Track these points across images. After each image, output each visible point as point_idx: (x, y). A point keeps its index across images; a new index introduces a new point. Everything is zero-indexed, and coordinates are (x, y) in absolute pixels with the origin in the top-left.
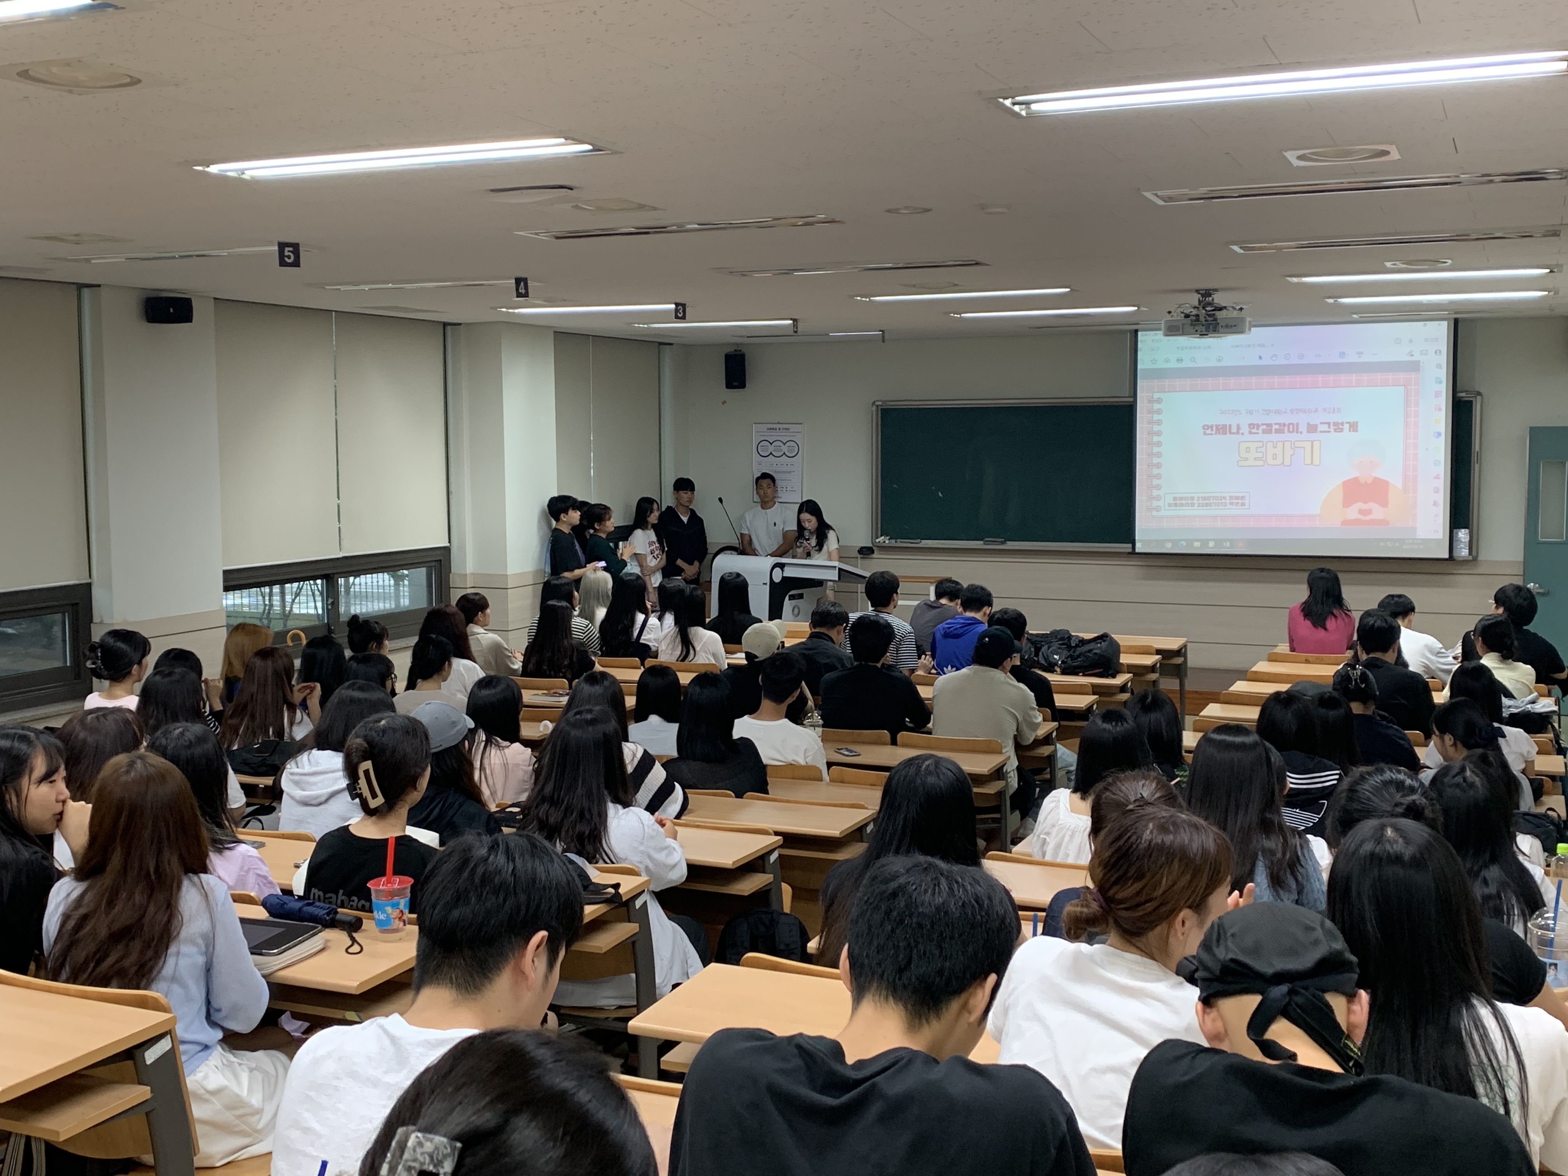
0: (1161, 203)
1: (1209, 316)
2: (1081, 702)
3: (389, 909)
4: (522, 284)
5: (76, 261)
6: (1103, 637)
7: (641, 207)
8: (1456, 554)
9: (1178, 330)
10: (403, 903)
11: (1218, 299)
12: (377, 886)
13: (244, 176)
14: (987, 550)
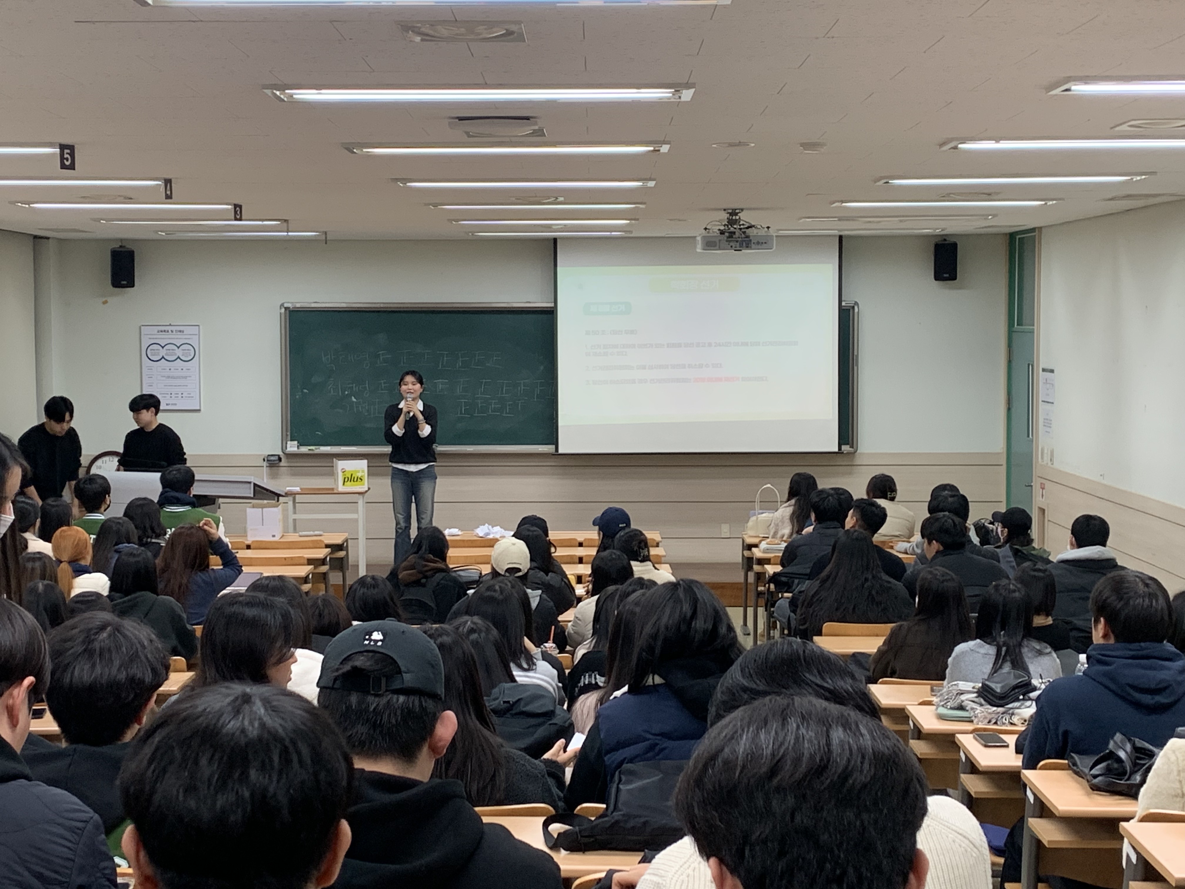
1: (743, 233)
9: (715, 246)
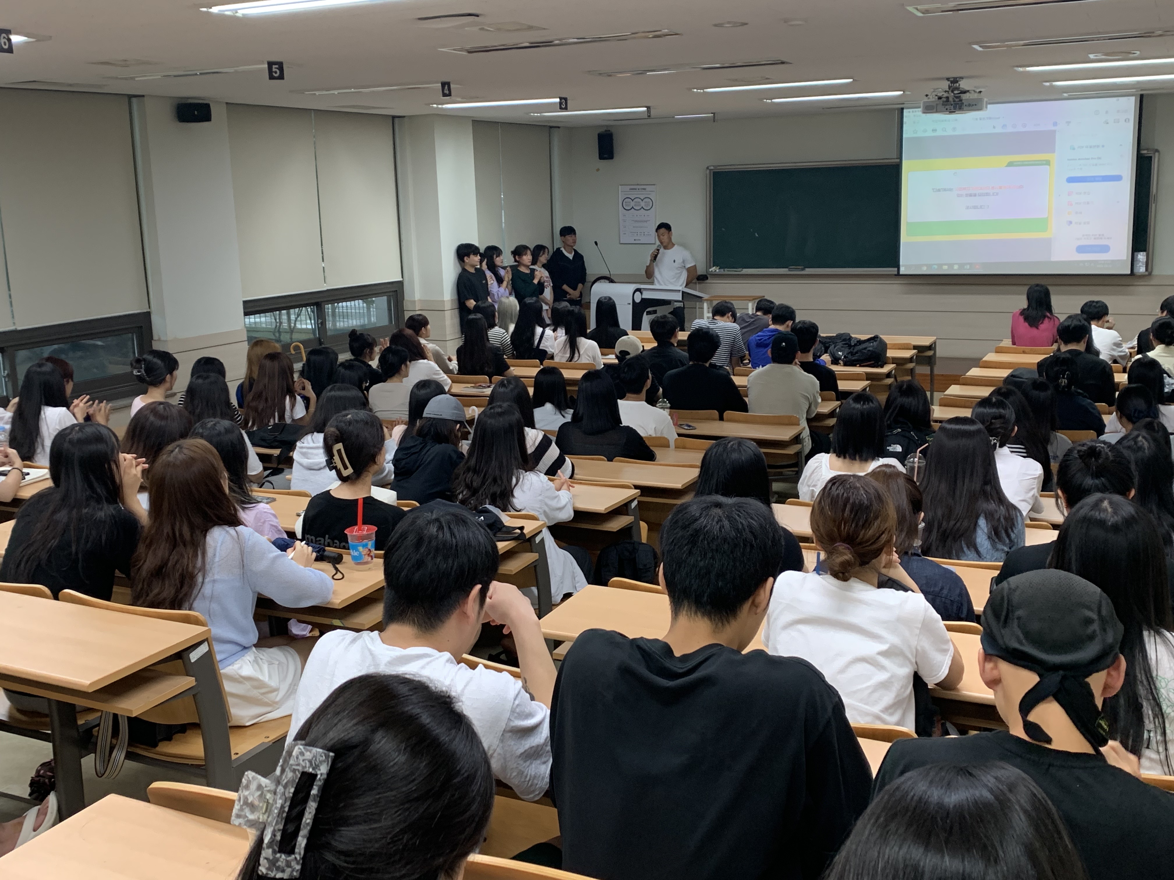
0: (920, 14)
1: (957, 97)
2: (858, 386)
3: (361, 549)
4: (446, 87)
5: (126, 79)
6: (875, 338)
7: (530, 28)
8: (1135, 271)
9: (933, 109)
10: (371, 544)
11: (963, 85)
12: (352, 533)
13: (237, 15)
14: (790, 275)
